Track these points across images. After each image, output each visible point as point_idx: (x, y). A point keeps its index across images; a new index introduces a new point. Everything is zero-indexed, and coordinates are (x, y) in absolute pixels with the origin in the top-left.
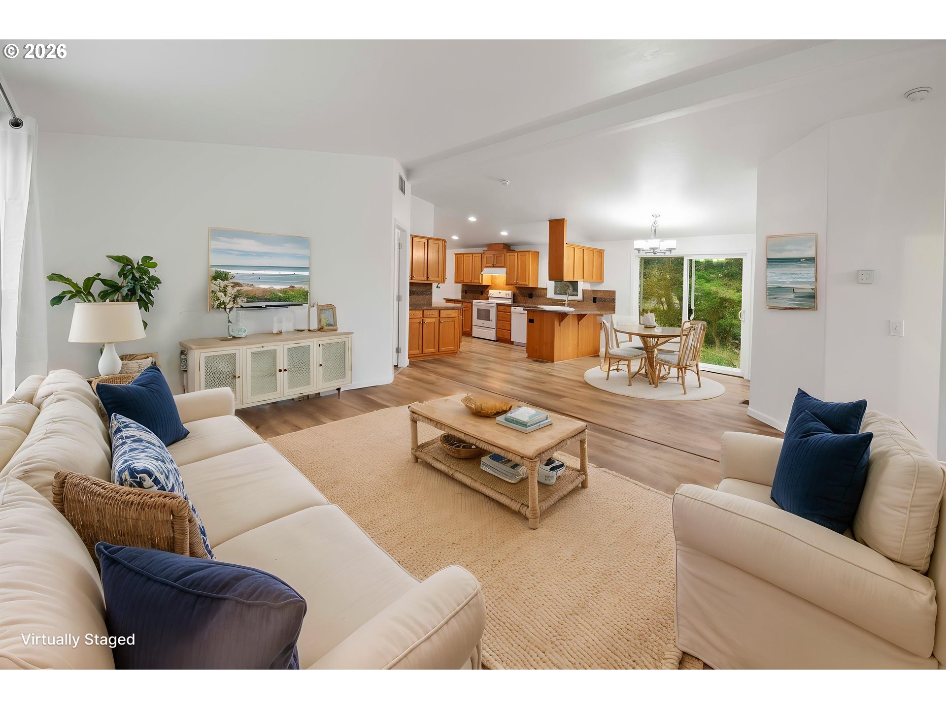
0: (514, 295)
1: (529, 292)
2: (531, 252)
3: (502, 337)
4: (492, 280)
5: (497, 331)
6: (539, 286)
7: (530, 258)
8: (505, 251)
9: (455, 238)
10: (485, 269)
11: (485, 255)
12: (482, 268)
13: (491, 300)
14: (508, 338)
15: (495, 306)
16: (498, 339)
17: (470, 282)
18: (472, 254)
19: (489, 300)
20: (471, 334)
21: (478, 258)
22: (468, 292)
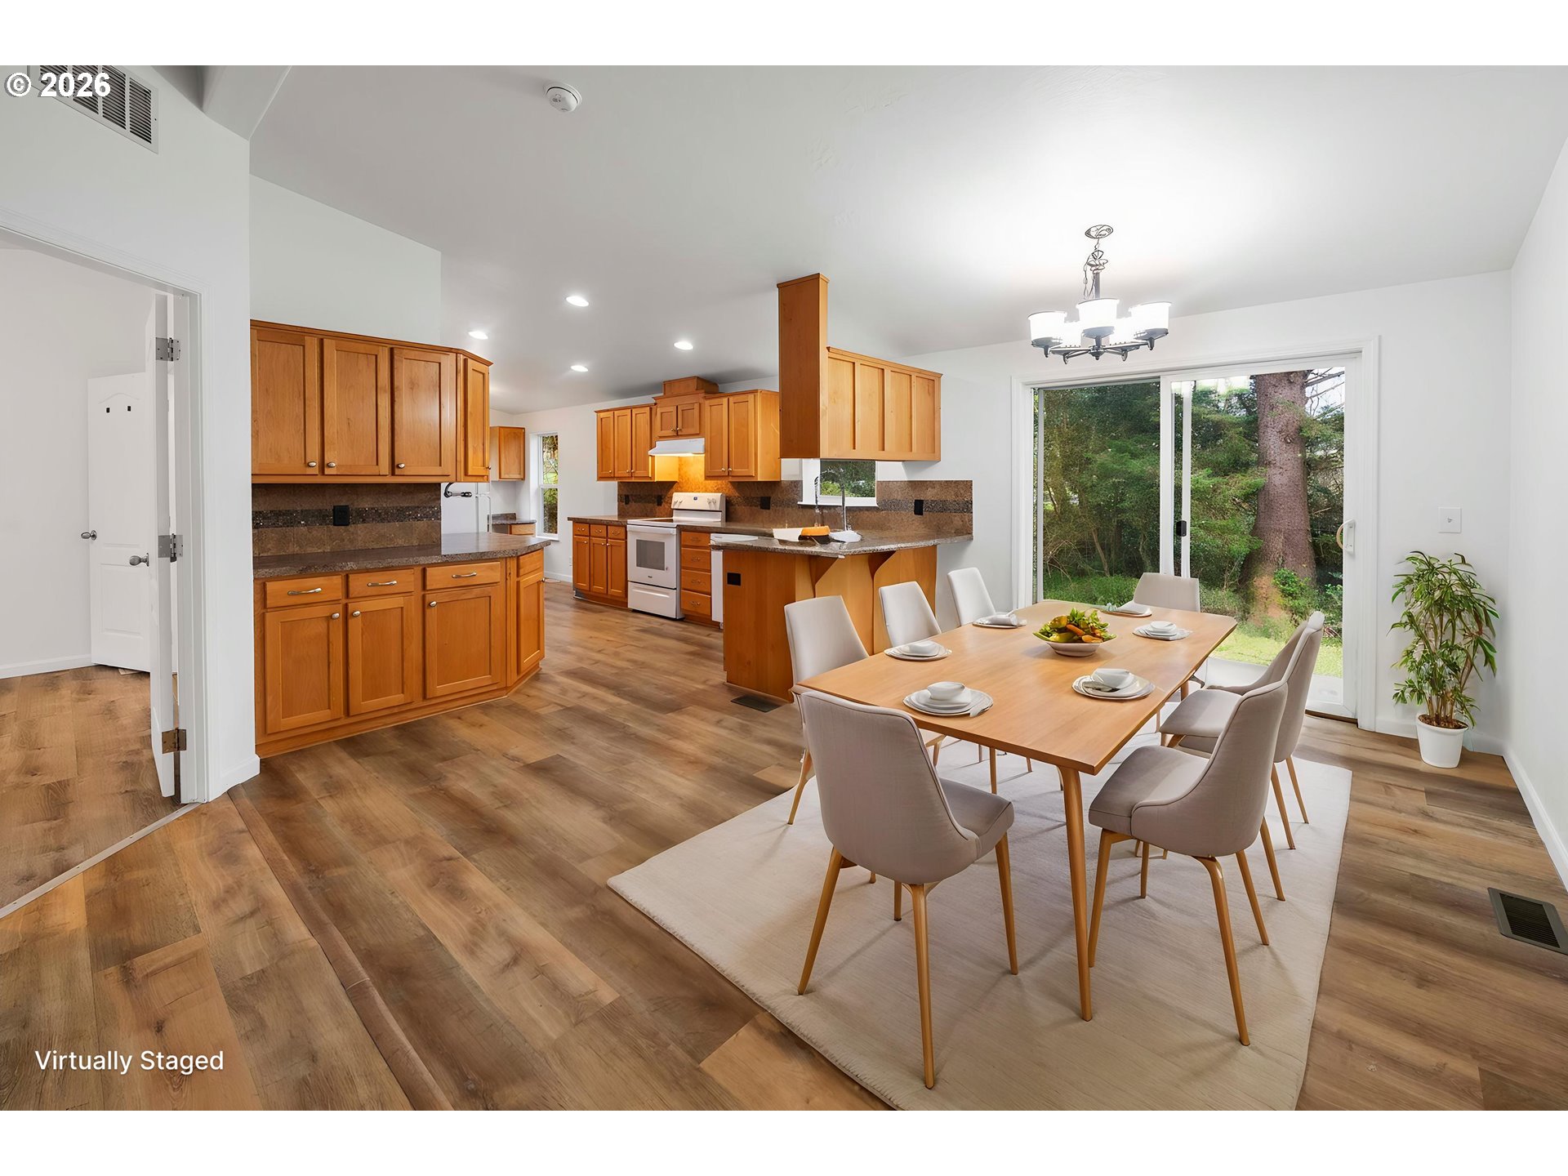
0: (727, 503)
1: (761, 494)
2: (759, 394)
3: (693, 610)
4: (679, 470)
5: (680, 597)
6: (783, 479)
7: (757, 409)
9: (580, 368)
10: (659, 444)
11: (658, 409)
12: (653, 442)
13: (677, 516)
14: (706, 612)
15: (675, 533)
16: (685, 615)
17: (627, 475)
18: (631, 408)
19: (674, 518)
20: (626, 604)
21: (643, 418)
22: (631, 499)
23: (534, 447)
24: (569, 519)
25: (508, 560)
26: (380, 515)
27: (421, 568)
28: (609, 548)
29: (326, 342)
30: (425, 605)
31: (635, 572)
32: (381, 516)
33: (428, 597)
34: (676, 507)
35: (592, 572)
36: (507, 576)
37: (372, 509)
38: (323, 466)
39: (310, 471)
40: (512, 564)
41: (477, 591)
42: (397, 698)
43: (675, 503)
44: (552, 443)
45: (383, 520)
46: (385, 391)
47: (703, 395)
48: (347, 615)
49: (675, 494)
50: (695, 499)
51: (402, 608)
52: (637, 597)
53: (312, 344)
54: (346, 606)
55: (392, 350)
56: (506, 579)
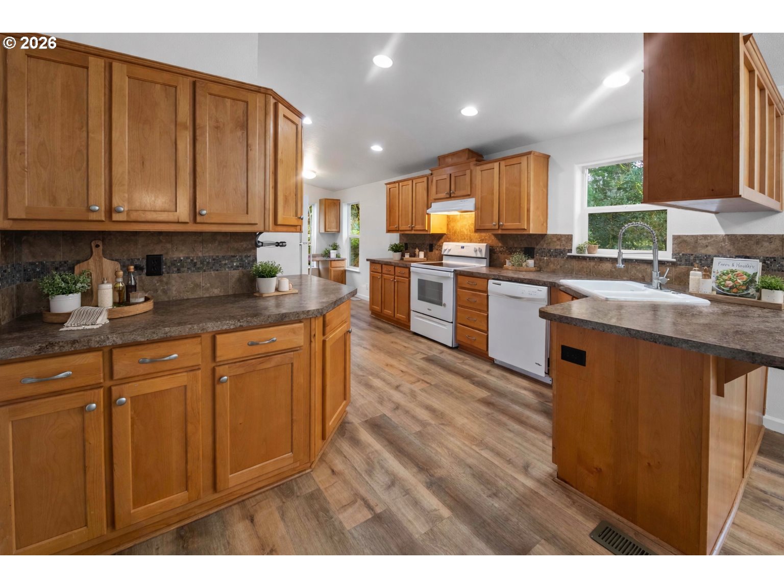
0: (491, 251)
1: (525, 245)
2: (532, 157)
3: (469, 342)
4: (448, 225)
5: (456, 329)
6: (551, 231)
7: (530, 169)
8: (473, 162)
9: (377, 148)
10: (433, 205)
11: (434, 178)
12: (429, 203)
13: (447, 260)
14: (484, 348)
15: (452, 277)
16: (459, 344)
17: (409, 229)
18: (412, 179)
19: (443, 262)
20: (409, 327)
21: (421, 187)
22: (409, 246)
23: (346, 211)
24: (367, 260)
25: (313, 320)
26: (195, 264)
27: (211, 335)
28: (396, 284)
29: (116, 65)
30: (215, 380)
31: (416, 304)
32: (195, 266)
33: (219, 371)
34: (445, 253)
35: (383, 300)
36: (311, 338)
37: (188, 258)
38: (110, 210)
39: (93, 217)
40: (317, 324)
41: (277, 359)
42: (179, 497)
43: (445, 250)
44: (356, 209)
45: (198, 270)
46: (186, 128)
47: (475, 162)
48: (110, 403)
49: (444, 243)
50: (463, 247)
51: (185, 386)
52: (417, 324)
53: (96, 66)
54: (109, 390)
55: (194, 84)
56: (311, 341)
